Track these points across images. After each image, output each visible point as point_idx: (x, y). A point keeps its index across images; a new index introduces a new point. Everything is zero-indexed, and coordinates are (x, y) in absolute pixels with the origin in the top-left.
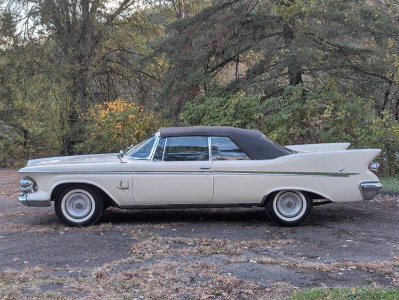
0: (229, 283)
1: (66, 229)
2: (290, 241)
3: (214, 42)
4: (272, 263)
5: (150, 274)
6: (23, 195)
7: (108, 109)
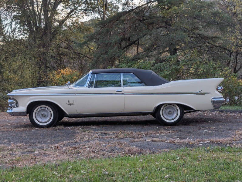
0: (134, 151)
1: (37, 128)
2: (170, 132)
3: (124, 32)
4: (159, 141)
5: (87, 147)
6: (10, 109)
7: (61, 74)
